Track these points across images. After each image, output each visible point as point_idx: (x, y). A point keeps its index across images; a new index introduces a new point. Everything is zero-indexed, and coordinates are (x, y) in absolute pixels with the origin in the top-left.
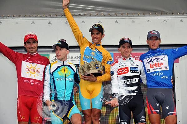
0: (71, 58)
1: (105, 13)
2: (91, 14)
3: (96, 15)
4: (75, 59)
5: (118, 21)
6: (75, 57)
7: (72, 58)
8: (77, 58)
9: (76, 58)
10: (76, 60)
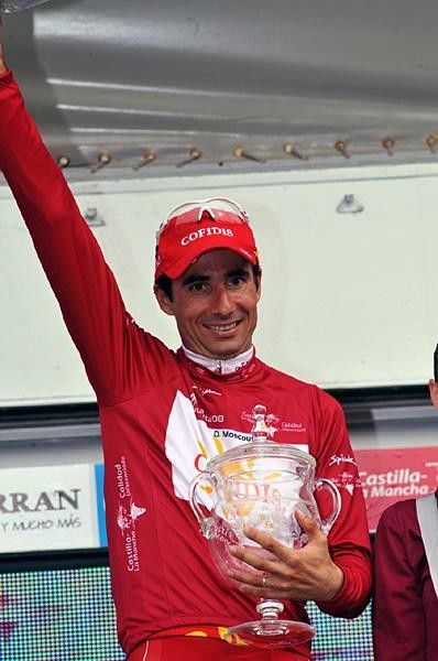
0: (8, 504)
1: (262, 145)
2: (145, 153)
3: (187, 156)
4: (44, 514)
5: (359, 199)
6: (44, 496)
7: (16, 504)
8: (55, 501)
9: (50, 507)
10: (54, 515)
